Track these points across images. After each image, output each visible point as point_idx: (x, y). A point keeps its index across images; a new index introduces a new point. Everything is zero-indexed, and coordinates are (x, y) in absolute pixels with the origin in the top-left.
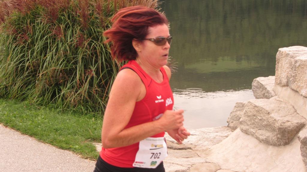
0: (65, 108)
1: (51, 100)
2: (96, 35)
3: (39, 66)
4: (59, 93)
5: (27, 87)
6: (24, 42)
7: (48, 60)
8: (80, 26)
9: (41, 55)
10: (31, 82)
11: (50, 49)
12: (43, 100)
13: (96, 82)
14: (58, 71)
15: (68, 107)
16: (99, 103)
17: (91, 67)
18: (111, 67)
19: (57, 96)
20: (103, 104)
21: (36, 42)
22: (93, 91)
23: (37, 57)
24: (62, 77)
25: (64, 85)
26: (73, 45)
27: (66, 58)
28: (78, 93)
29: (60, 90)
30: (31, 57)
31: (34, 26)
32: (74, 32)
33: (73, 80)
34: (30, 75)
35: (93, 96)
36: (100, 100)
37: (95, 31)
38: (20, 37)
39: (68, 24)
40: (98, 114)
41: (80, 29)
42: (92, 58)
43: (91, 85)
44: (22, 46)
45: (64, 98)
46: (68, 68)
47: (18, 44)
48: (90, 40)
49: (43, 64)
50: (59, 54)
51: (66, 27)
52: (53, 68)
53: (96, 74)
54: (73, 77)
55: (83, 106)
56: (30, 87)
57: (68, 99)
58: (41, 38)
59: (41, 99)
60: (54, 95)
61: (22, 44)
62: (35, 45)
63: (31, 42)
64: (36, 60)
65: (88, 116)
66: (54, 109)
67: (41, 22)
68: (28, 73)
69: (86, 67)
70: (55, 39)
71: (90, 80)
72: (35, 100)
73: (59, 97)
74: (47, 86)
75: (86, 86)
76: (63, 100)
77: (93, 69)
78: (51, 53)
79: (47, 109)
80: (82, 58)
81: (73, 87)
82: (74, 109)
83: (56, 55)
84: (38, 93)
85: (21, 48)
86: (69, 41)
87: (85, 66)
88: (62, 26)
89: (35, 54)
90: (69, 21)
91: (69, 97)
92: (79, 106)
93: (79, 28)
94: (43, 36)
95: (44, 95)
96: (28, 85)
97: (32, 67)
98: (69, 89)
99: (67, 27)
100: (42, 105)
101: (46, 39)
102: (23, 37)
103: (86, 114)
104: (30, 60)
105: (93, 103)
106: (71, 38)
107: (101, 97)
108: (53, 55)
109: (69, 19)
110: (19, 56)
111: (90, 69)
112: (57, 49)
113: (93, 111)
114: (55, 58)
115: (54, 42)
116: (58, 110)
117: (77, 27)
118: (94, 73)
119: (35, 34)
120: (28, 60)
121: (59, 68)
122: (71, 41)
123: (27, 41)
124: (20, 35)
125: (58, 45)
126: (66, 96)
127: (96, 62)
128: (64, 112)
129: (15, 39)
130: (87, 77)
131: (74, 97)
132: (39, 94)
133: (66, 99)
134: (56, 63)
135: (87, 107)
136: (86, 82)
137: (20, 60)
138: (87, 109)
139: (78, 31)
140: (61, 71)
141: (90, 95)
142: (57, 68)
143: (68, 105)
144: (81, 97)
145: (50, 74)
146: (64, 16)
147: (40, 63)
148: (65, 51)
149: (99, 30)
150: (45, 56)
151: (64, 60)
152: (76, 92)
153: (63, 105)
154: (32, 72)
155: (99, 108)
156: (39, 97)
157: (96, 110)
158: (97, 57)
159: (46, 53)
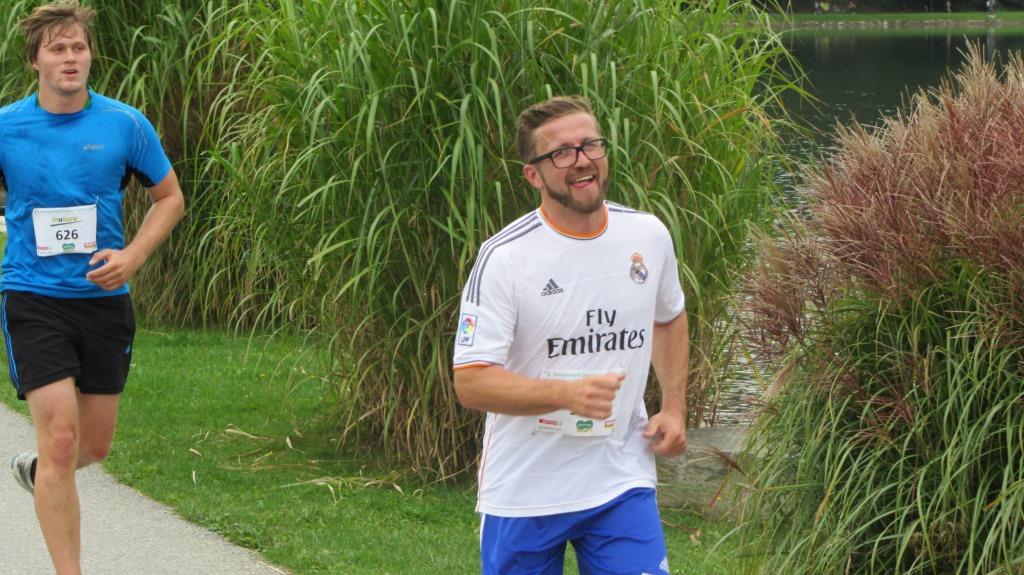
3: (963, 546)
6: (894, 433)
7: (1004, 515)
9: (971, 492)
21: (951, 434)
23: (952, 504)
30: (926, 500)
31: (940, 357)
38: (874, 406)
44: (885, 448)
47: (863, 443)
49: (983, 536)
58: (973, 416)
61: (883, 439)
62: (943, 448)
63: (924, 431)
64: (949, 518)
67: (972, 342)
85: (878, 460)
89: (944, 488)
94: (981, 406)
97: (928, 547)
101: (999, 419)
102: (888, 410)
104: (922, 519)
110: (867, 499)
119: (946, 397)
120: (913, 516)
123: (907, 430)
124: (873, 397)
129: (851, 416)
137: (873, 514)
147: (969, 530)
150: (991, 498)
159: (996, 486)
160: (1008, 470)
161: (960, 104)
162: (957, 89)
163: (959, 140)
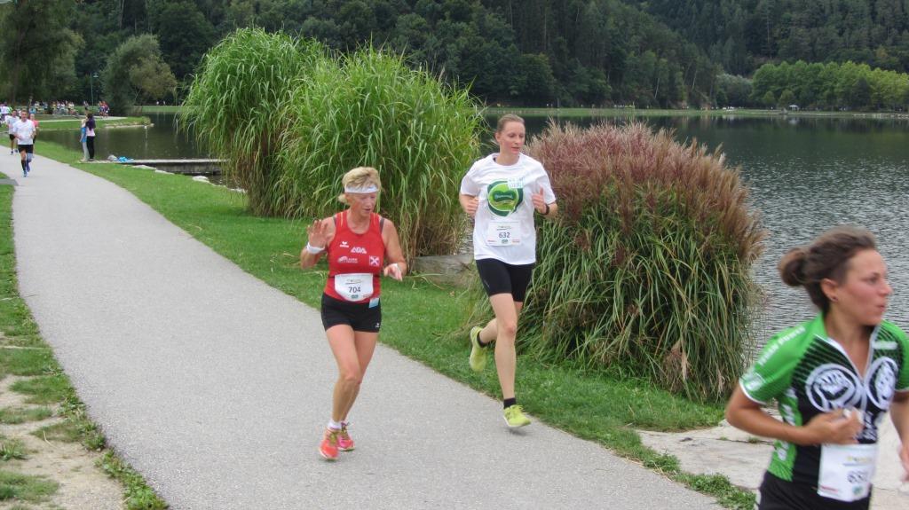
0: (590, 369)
1: (567, 355)
2: (645, 247)
3: (548, 297)
4: (581, 343)
5: (527, 330)
7: (563, 286)
8: (618, 231)
9: (551, 278)
10: (534, 322)
11: (567, 269)
12: (554, 353)
13: (643, 326)
14: (580, 307)
15: (596, 367)
16: (648, 361)
17: (637, 301)
18: (670, 300)
19: (578, 348)
20: (654, 364)
21: (544, 256)
22: (639, 342)
24: (587, 316)
25: (590, 329)
26: (606, 264)
27: (593, 285)
28: (613, 343)
29: (582, 339)
30: (535, 281)
32: (609, 242)
33: (604, 322)
34: (533, 312)
35: (639, 350)
36: (648, 356)
37: (643, 241)
39: (598, 227)
40: (646, 380)
41: (619, 236)
42: (639, 286)
43: (635, 330)
45: (589, 351)
46: (598, 301)
48: (635, 255)
49: (555, 294)
50: (581, 278)
51: (594, 231)
52: (572, 301)
53: (645, 311)
54: (605, 318)
55: (620, 366)
56: (532, 331)
57: (596, 354)
58: (552, 251)
59: (550, 352)
60: (572, 345)
64: (543, 287)
65: (628, 383)
66: (572, 369)
67: (552, 225)
68: (530, 308)
69: (628, 302)
70: (576, 253)
71: (633, 322)
72: (540, 353)
73: (581, 349)
74: (561, 330)
75: (627, 331)
76: (586, 354)
77: (640, 303)
78: (569, 275)
79: (560, 369)
80: (622, 285)
81: (604, 334)
82: (606, 371)
83: (576, 279)
84: (546, 343)
86: (600, 255)
87: (626, 298)
88: (588, 232)
89: (542, 276)
90: (600, 223)
91: (598, 351)
92: (614, 367)
93: (617, 234)
94: (555, 247)
95: (556, 346)
96: (531, 326)
97: (536, 297)
98: (596, 337)
99: (597, 232)
100: (551, 362)
101: (561, 252)
103: (626, 380)
105: (638, 361)
106: (602, 252)
107: (652, 351)
108: (571, 279)
109: (600, 219)
111: (634, 303)
112: (579, 269)
113: (637, 375)
114: (576, 284)
115: (573, 258)
116: (578, 371)
117: (613, 234)
118: (640, 311)
119: (543, 244)
121: (582, 301)
122: (603, 257)
125: (580, 262)
126: (592, 348)
127: (644, 292)
128: (588, 375)
130: (629, 318)
131: (605, 350)
132: (548, 344)
133: (593, 353)
134: (576, 293)
135: (628, 369)
136: (627, 325)
138: (627, 372)
139: (615, 240)
140: (585, 307)
141: (632, 347)
142: (579, 302)
143: (596, 364)
144: (617, 350)
145: (567, 311)
146: (591, 213)
147: (550, 291)
148: (594, 273)
149: (650, 238)
150: (558, 280)
151: (590, 289)
152: (610, 341)
153: (586, 363)
154: (535, 306)
155: (647, 370)
156: (546, 349)
157: (641, 373)
158: (646, 284)
159: (560, 276)
160: (564, 270)
161: (549, 139)
162: (548, 134)
163: (549, 152)
